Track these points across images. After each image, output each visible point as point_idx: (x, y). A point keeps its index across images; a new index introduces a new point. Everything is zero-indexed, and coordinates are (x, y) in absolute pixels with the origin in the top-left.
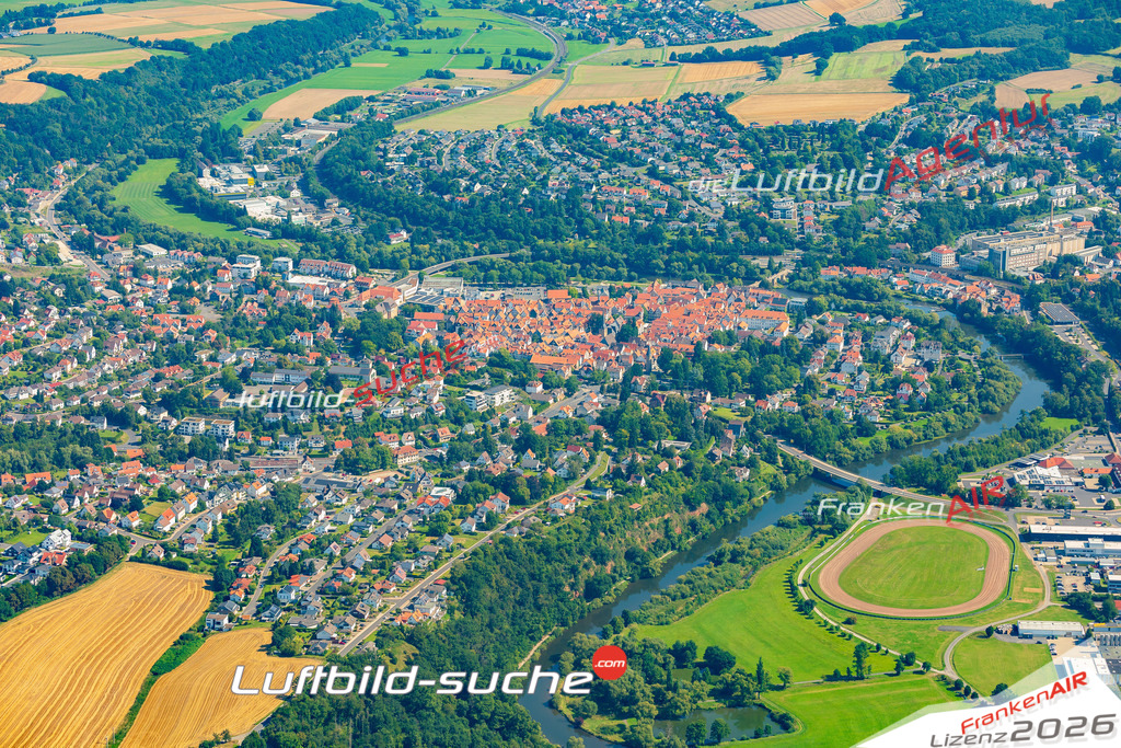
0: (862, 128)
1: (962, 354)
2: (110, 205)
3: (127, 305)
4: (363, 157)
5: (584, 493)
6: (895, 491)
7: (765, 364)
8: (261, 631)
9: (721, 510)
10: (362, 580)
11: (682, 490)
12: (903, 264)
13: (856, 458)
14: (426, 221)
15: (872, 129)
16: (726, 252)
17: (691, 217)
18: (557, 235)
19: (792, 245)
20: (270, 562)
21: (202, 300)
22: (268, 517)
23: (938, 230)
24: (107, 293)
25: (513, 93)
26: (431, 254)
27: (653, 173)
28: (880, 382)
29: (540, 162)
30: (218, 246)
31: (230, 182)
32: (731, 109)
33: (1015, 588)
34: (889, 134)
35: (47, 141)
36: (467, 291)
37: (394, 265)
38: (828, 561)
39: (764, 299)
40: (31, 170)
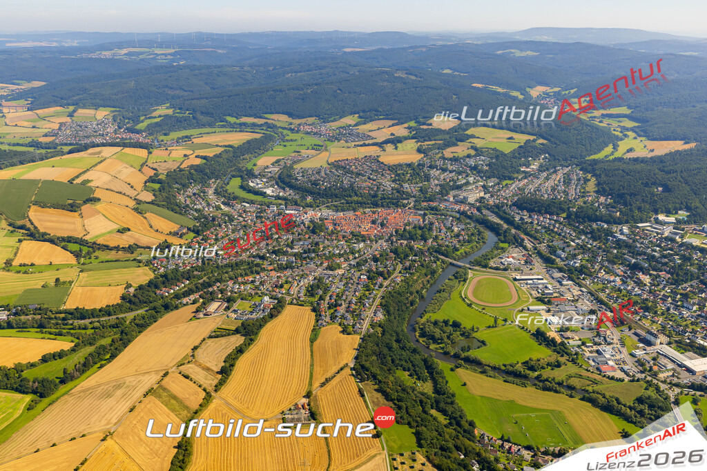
0: (416, 164)
1: (468, 226)
2: (229, 192)
3: (246, 221)
4: (290, 176)
5: (400, 275)
6: (474, 268)
7: (423, 232)
8: (336, 326)
9: (433, 276)
10: (357, 307)
11: (423, 272)
12: (441, 201)
13: (458, 258)
14: (314, 193)
15: (419, 165)
16: (395, 199)
17: (384, 191)
18: (350, 196)
19: (412, 197)
20: (327, 302)
21: (266, 219)
22: (318, 287)
23: (446, 191)
24: (239, 218)
25: (319, 156)
26: (320, 203)
27: (369, 178)
28: (453, 235)
29: (338, 176)
30: (263, 203)
31: (257, 184)
32: (380, 159)
33: (520, 295)
34: (423, 165)
35: (206, 174)
36: (334, 213)
37: (311, 206)
38: (467, 290)
39: (411, 212)
40: (204, 183)
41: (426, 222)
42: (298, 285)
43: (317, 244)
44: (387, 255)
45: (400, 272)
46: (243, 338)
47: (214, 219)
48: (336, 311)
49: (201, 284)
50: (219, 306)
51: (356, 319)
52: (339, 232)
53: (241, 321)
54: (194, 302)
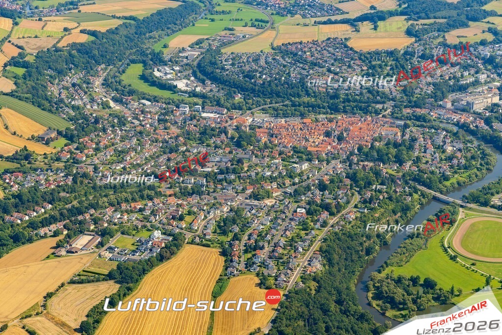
0: (402, 52)
1: (469, 145)
2: (123, 83)
3: (143, 126)
4: (215, 63)
5: (355, 210)
6: (469, 205)
7: (399, 151)
8: (252, 276)
9: (406, 214)
10: (285, 252)
11: (390, 207)
12: (433, 107)
13: (447, 190)
14: (247, 90)
15: (406, 53)
16: (364, 103)
17: (348, 89)
18: (299, 96)
19: (390, 100)
20: (243, 242)
21: (172, 124)
22: (234, 222)
23: (443, 93)
24: (133, 121)
25: (260, 36)
26: (253, 104)
27: (329, 70)
28: (443, 158)
29: (284, 66)
30: (171, 101)
31: (166, 74)
32: (349, 44)
34: (412, 54)
35: (93, 57)
36: (272, 119)
37: (240, 108)
38: (453, 237)
39: (386, 122)
40: (89, 69)
41: (407, 137)
42: (206, 217)
43: (240, 161)
44: (341, 181)
45: (356, 206)
46: (118, 286)
47: (97, 121)
48: (254, 255)
49: (68, 210)
50: (90, 241)
51: (281, 268)
52: (276, 146)
53: (117, 263)
54: (56, 234)
